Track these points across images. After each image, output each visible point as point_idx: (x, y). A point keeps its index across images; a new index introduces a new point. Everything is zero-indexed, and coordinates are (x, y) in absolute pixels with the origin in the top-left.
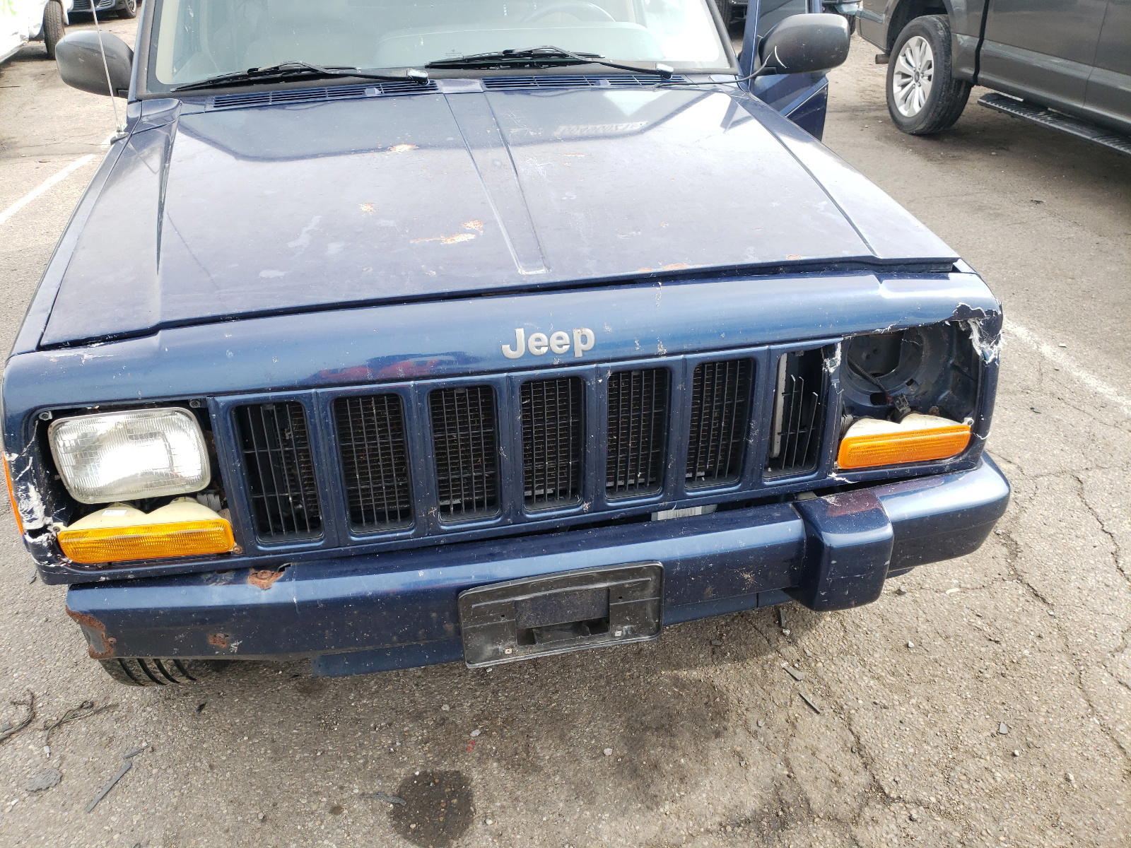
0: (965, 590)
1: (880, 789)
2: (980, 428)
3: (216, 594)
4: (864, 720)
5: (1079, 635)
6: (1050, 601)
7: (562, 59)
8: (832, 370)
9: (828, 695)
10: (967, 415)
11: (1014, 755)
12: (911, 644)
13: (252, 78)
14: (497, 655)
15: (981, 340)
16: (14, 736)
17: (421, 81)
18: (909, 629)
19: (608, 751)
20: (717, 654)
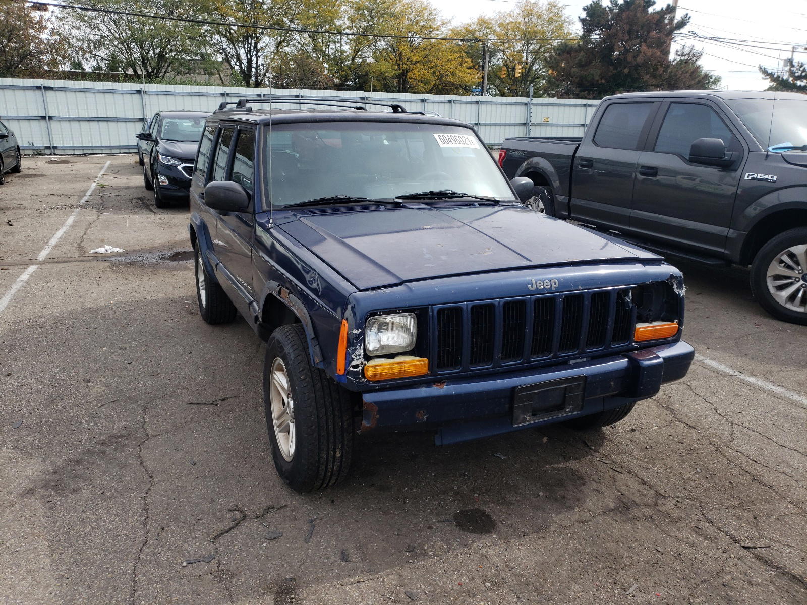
0: (660, 427)
1: (660, 494)
2: (680, 324)
3: (423, 392)
4: (642, 474)
5: (714, 438)
6: (697, 427)
7: (453, 195)
8: (629, 301)
9: (621, 467)
10: (675, 319)
11: (707, 478)
12: (648, 447)
13: (323, 202)
14: (524, 420)
15: (677, 288)
16: (241, 522)
17: (399, 203)
18: (644, 443)
19: (541, 494)
20: (566, 458)
